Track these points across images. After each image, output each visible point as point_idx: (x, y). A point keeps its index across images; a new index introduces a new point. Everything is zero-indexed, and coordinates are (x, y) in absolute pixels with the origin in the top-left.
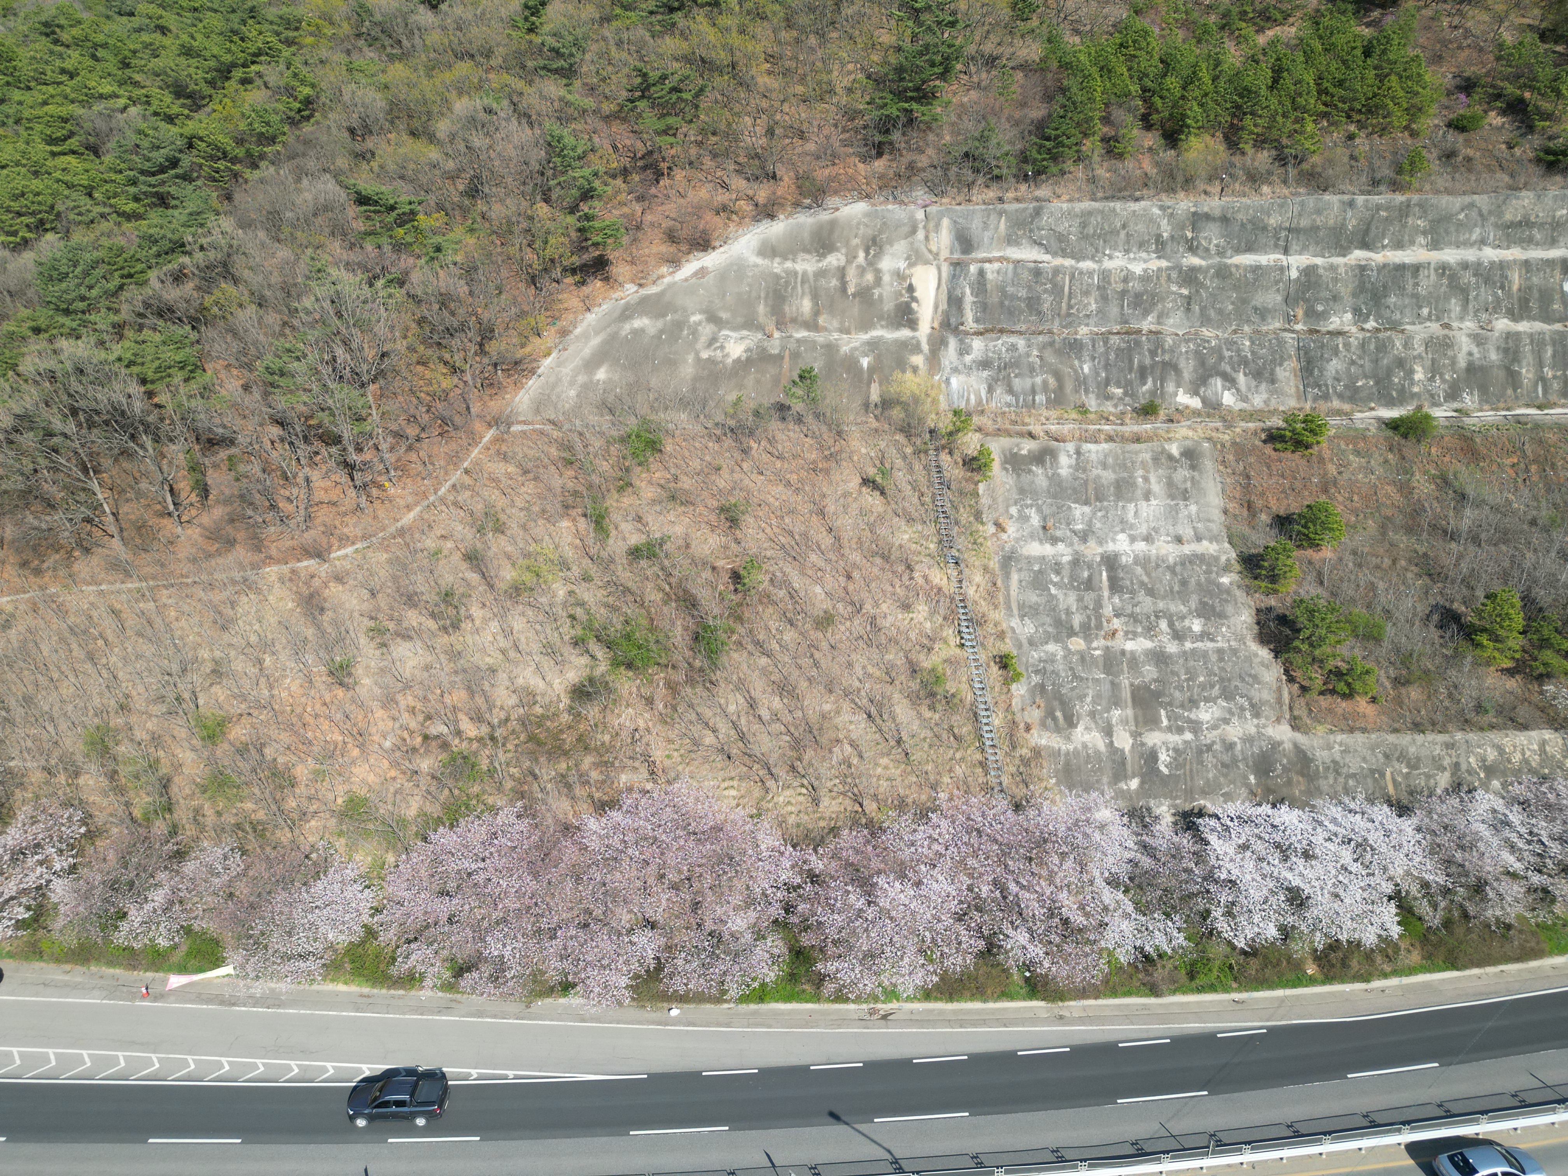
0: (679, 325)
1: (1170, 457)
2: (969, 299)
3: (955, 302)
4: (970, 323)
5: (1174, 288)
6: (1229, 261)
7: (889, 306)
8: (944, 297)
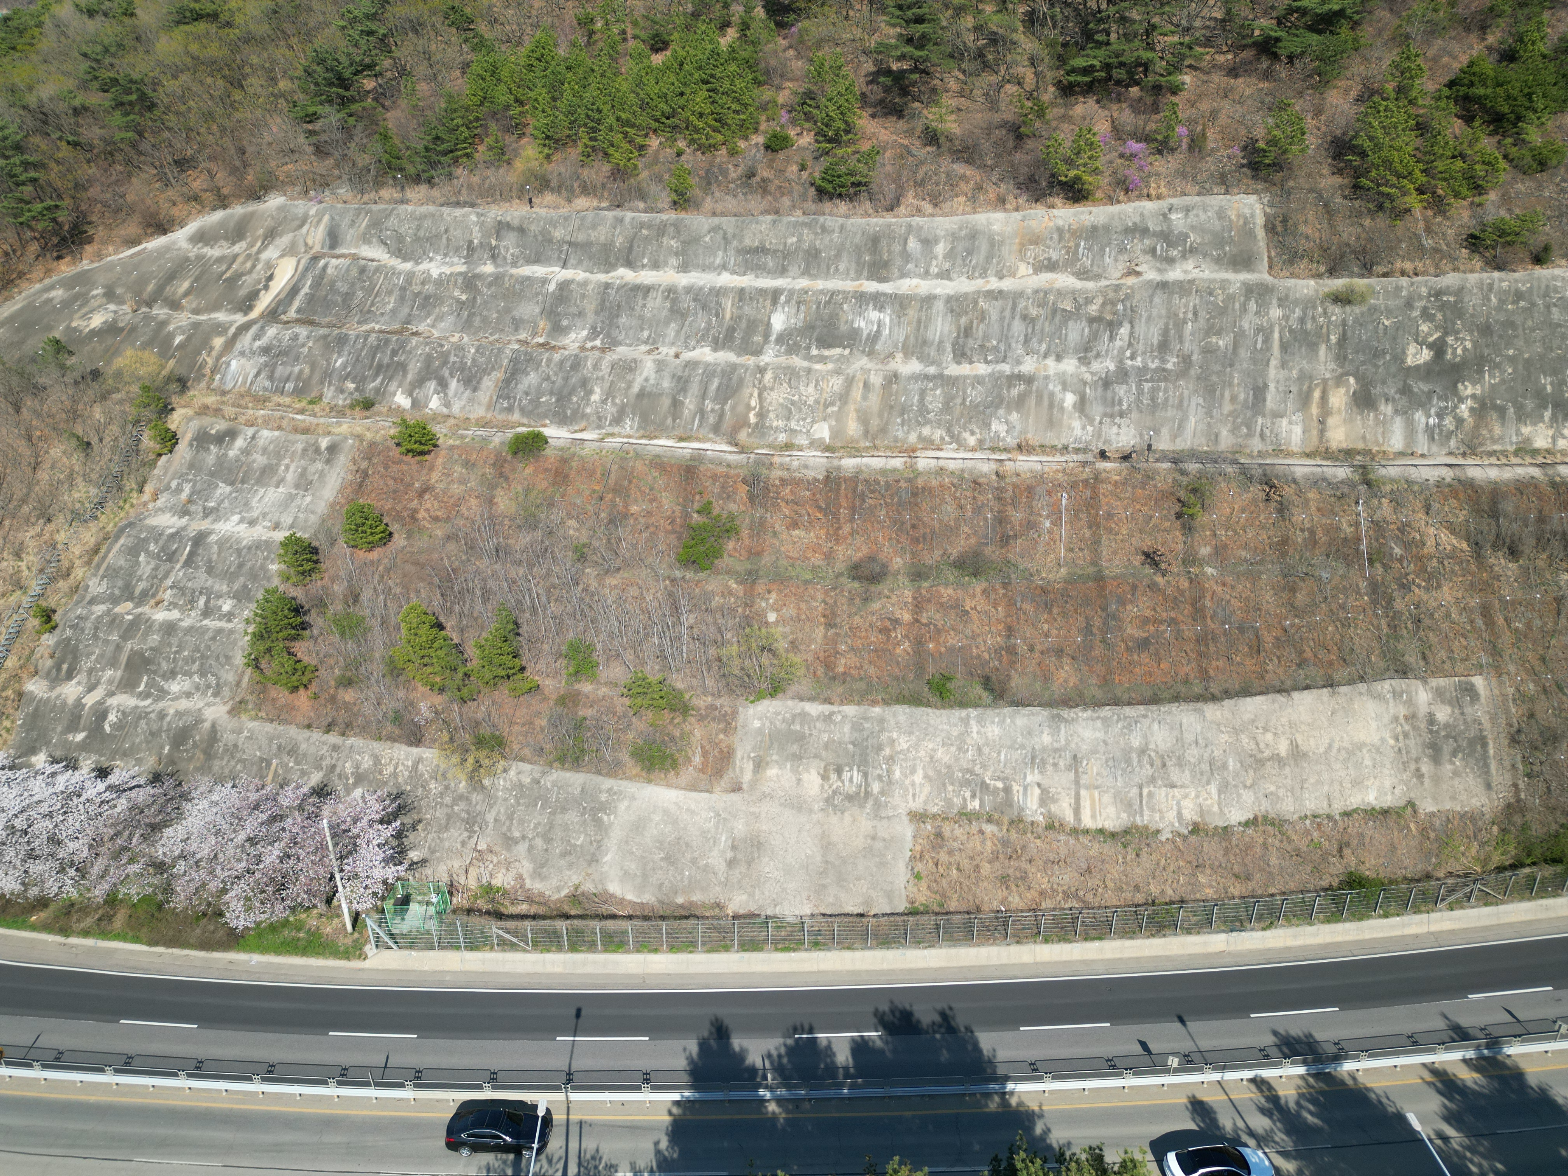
0: (76, 297)
1: (317, 451)
2: (306, 290)
3: (294, 291)
4: (292, 313)
5: (456, 293)
6: (514, 271)
7: (243, 293)
8: (288, 288)
